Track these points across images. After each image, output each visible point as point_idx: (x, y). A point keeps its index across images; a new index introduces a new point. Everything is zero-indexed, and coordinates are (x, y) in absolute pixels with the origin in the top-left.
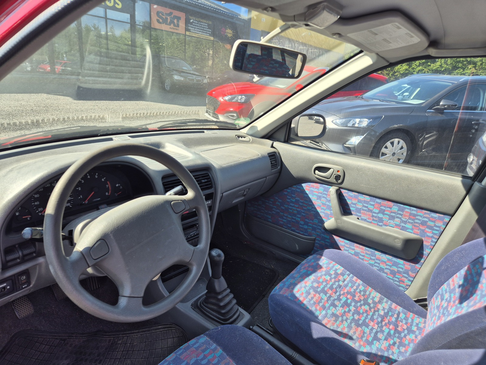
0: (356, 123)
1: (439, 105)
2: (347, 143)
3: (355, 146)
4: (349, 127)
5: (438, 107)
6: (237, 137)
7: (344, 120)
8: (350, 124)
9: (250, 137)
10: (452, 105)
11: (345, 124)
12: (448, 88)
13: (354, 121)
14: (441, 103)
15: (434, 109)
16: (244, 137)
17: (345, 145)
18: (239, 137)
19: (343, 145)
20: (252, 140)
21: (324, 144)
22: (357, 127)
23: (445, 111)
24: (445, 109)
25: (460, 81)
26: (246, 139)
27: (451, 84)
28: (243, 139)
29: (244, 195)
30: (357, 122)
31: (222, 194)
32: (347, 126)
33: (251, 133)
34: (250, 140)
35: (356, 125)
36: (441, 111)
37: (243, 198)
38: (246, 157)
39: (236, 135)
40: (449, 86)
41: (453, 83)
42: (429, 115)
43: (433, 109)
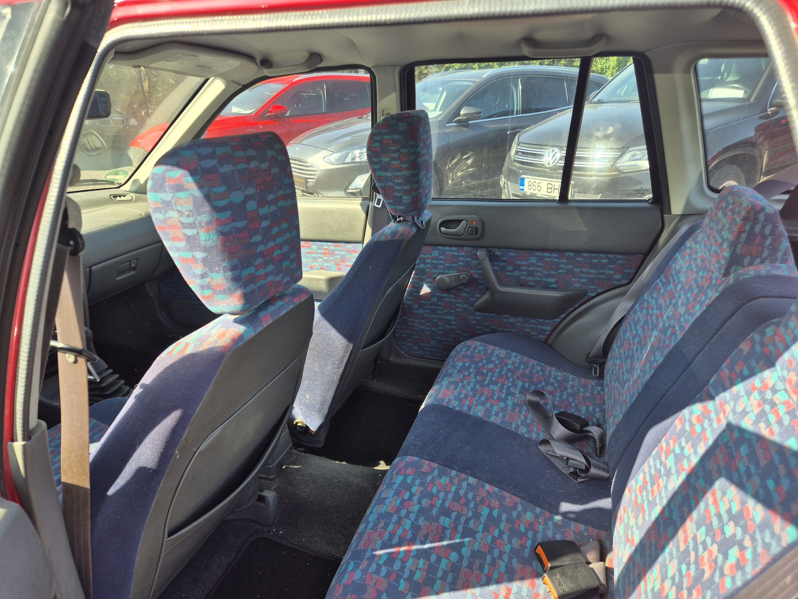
0: (355, 156)
1: (459, 115)
2: (350, 188)
3: (361, 190)
4: (347, 163)
5: (460, 118)
6: (113, 197)
7: (339, 154)
8: (348, 160)
9: (133, 195)
10: (477, 113)
11: (342, 160)
12: (468, 90)
13: (352, 154)
14: (462, 113)
15: (455, 122)
16: (124, 196)
17: (348, 191)
18: (116, 197)
19: (345, 191)
20: (135, 198)
21: (321, 194)
22: (359, 162)
23: (470, 122)
24: (468, 119)
25: (483, 77)
26: (128, 197)
27: (472, 84)
28: (123, 198)
29: (134, 268)
30: (358, 156)
31: (90, 267)
32: (344, 163)
33: (134, 189)
34: (132, 198)
35: (358, 160)
36: (464, 123)
37: (134, 273)
38: (120, 219)
39: (110, 195)
40: (469, 86)
41: (474, 82)
42: (449, 131)
43: (453, 123)
